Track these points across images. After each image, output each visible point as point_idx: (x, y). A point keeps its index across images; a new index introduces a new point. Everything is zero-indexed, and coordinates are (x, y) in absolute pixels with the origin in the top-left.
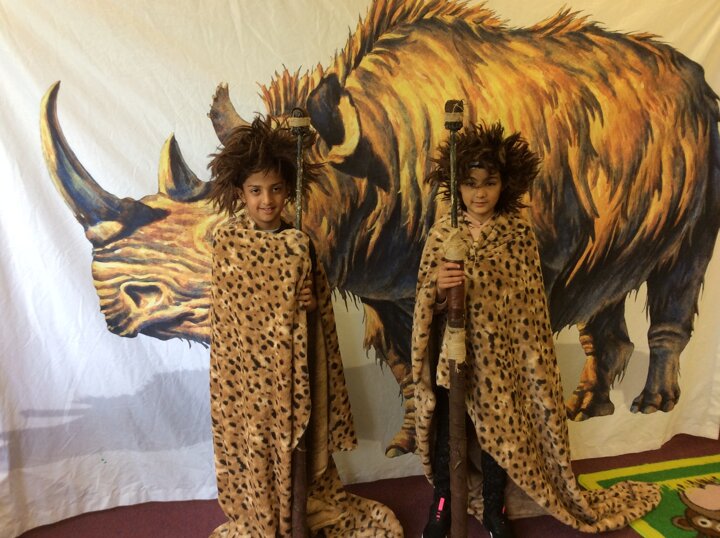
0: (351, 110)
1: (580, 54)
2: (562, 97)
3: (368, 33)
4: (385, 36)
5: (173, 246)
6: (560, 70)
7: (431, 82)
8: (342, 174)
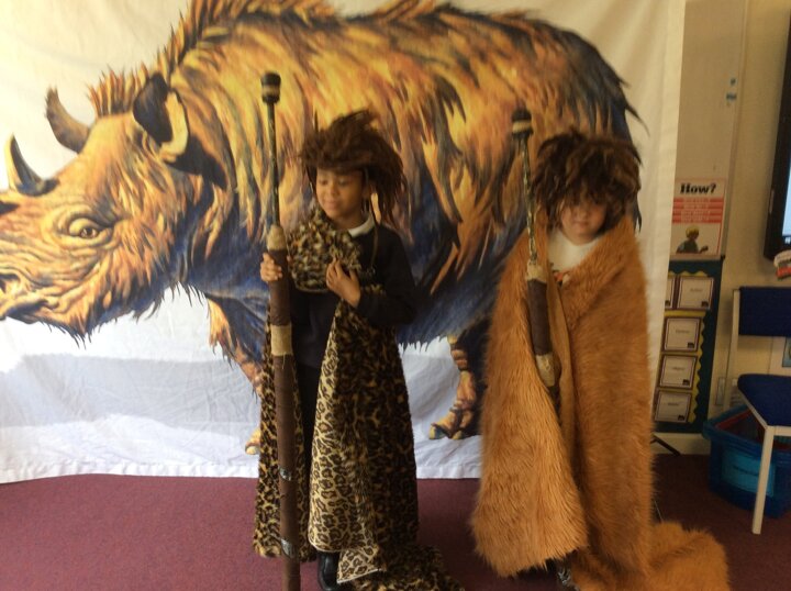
0: (180, 107)
8: (175, 171)
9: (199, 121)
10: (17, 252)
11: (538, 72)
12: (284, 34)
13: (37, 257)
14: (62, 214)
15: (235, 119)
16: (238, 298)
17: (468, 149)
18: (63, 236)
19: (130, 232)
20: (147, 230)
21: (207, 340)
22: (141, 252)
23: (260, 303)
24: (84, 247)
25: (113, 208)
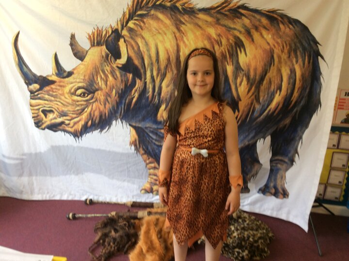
0: (125, 44)
1: (235, 20)
2: (224, 41)
3: (131, 11)
4: (139, 13)
5: (56, 95)
6: (224, 28)
7: (160, 33)
8: (122, 71)
9: (133, 51)
10: (54, 101)
11: (281, 37)
12: (171, 15)
13: (62, 103)
14: (73, 87)
15: (147, 51)
16: (142, 127)
17: (247, 69)
18: (73, 96)
19: (101, 95)
20: (108, 95)
21: (128, 143)
22: (105, 105)
23: (151, 130)
24: (81, 101)
25: (95, 85)
